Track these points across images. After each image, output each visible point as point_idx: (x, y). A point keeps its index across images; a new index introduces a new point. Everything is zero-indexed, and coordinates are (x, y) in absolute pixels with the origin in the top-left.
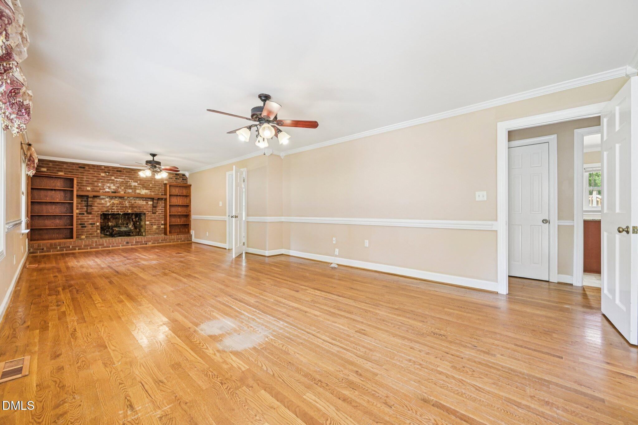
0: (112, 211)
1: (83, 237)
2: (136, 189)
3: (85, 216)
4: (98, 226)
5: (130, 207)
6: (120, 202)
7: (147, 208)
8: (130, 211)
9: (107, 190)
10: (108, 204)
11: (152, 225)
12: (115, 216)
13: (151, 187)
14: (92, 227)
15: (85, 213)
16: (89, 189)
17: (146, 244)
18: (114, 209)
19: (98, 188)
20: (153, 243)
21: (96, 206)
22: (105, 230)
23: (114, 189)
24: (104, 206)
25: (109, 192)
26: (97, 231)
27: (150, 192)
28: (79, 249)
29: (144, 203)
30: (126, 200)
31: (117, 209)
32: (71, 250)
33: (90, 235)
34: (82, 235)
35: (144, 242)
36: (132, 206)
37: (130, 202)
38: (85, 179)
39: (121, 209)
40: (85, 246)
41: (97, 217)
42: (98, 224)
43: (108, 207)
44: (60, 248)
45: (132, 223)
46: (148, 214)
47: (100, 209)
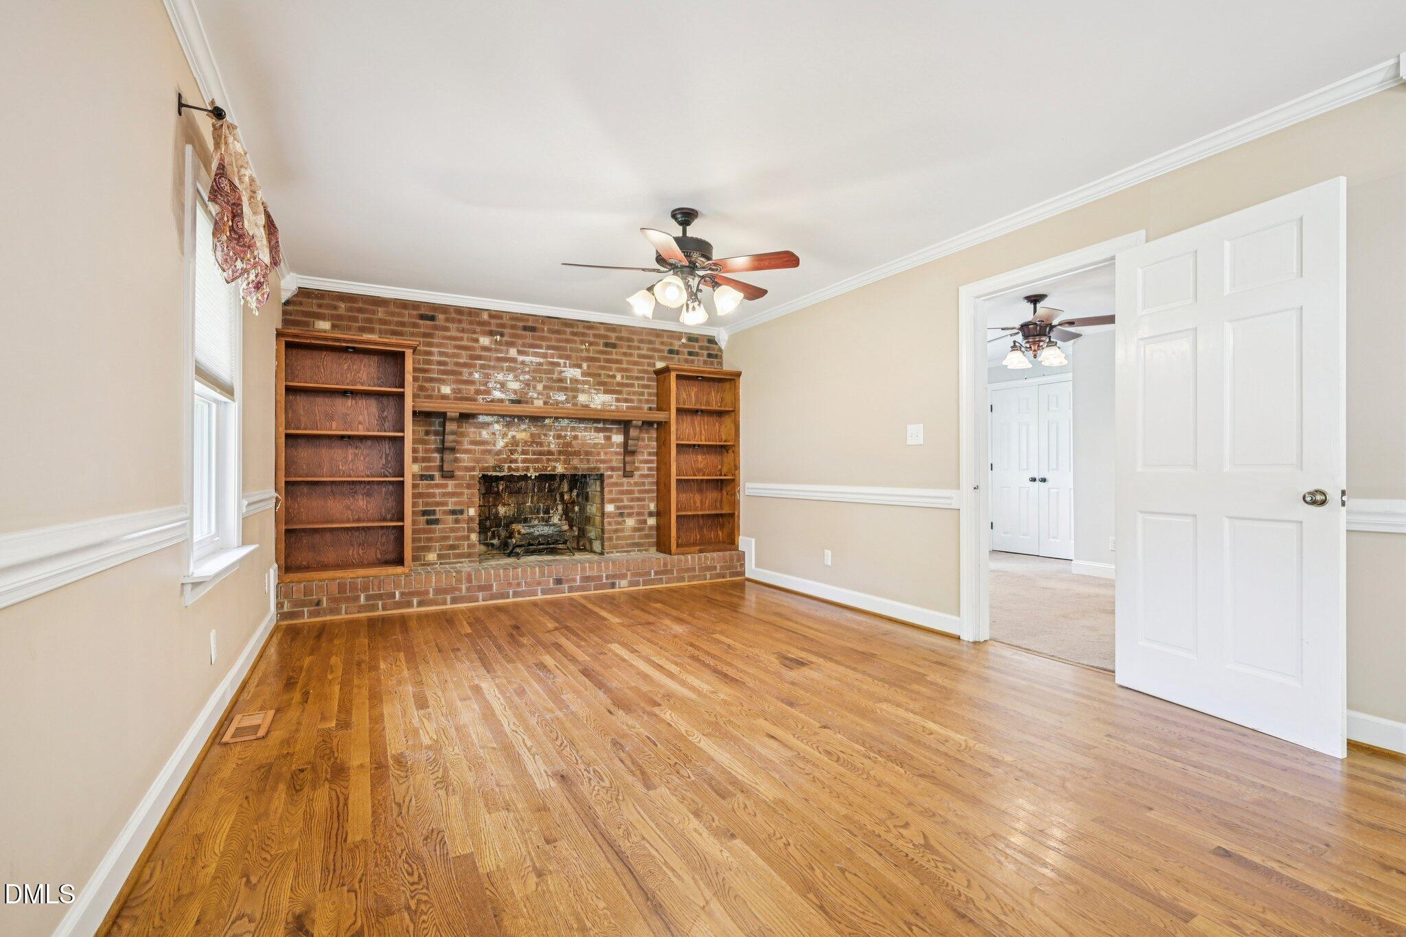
0: (510, 469)
1: (432, 557)
2: (576, 390)
3: (437, 486)
4: (471, 519)
5: (560, 453)
6: (532, 435)
7: (608, 457)
8: (560, 469)
9: (497, 394)
10: (500, 444)
11: (621, 515)
12: (515, 483)
13: (619, 384)
14: (457, 521)
15: (437, 474)
16: (446, 390)
17: (613, 585)
18: (516, 461)
19: (472, 388)
20: (632, 584)
21: (467, 451)
22: (489, 529)
23: (515, 392)
24: (489, 452)
25: (501, 401)
26: (468, 538)
27: (618, 400)
28: (420, 604)
29: (600, 438)
30: (550, 428)
31: (524, 461)
32: (399, 605)
33: (450, 551)
34: (428, 549)
35: (607, 578)
36: (567, 452)
37: (559, 437)
38: (436, 358)
39: (536, 461)
40: (438, 591)
41: (469, 486)
42: (472, 512)
43: (499, 453)
44: (368, 598)
45: (560, 507)
46: (611, 477)
47: (477, 461)
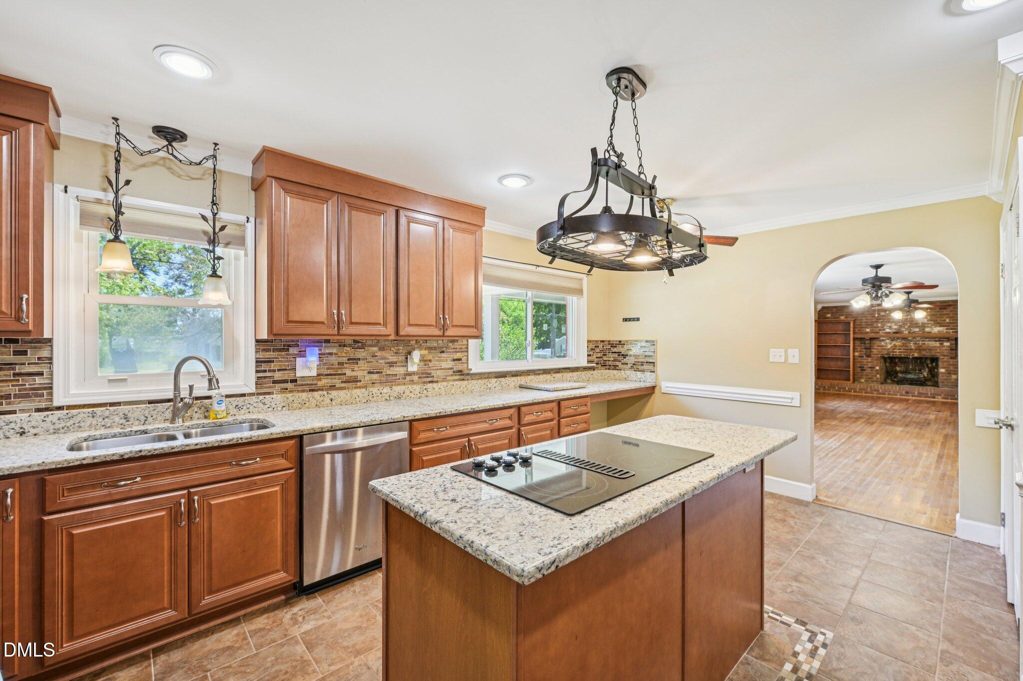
0: (893, 355)
1: (863, 380)
2: (925, 327)
3: (865, 359)
4: (877, 370)
5: (916, 349)
6: (903, 343)
7: (942, 351)
8: (916, 355)
9: (888, 330)
10: (889, 346)
11: (949, 373)
12: (903, 360)
13: (947, 323)
14: (872, 370)
15: (865, 356)
16: (868, 330)
17: (934, 398)
18: (896, 352)
19: (878, 329)
20: (943, 398)
21: (876, 349)
22: (892, 375)
23: (895, 329)
24: (885, 349)
25: (889, 333)
26: (876, 376)
27: (947, 329)
28: (854, 392)
29: (938, 344)
30: (911, 341)
31: (899, 352)
32: (847, 391)
33: (869, 380)
34: (862, 378)
35: (931, 394)
36: (919, 349)
37: (916, 344)
38: (864, 321)
39: (905, 352)
40: (860, 389)
41: (876, 360)
42: (877, 368)
43: (888, 349)
44: (838, 388)
45: (927, 369)
46: (944, 358)
47: (880, 352)
